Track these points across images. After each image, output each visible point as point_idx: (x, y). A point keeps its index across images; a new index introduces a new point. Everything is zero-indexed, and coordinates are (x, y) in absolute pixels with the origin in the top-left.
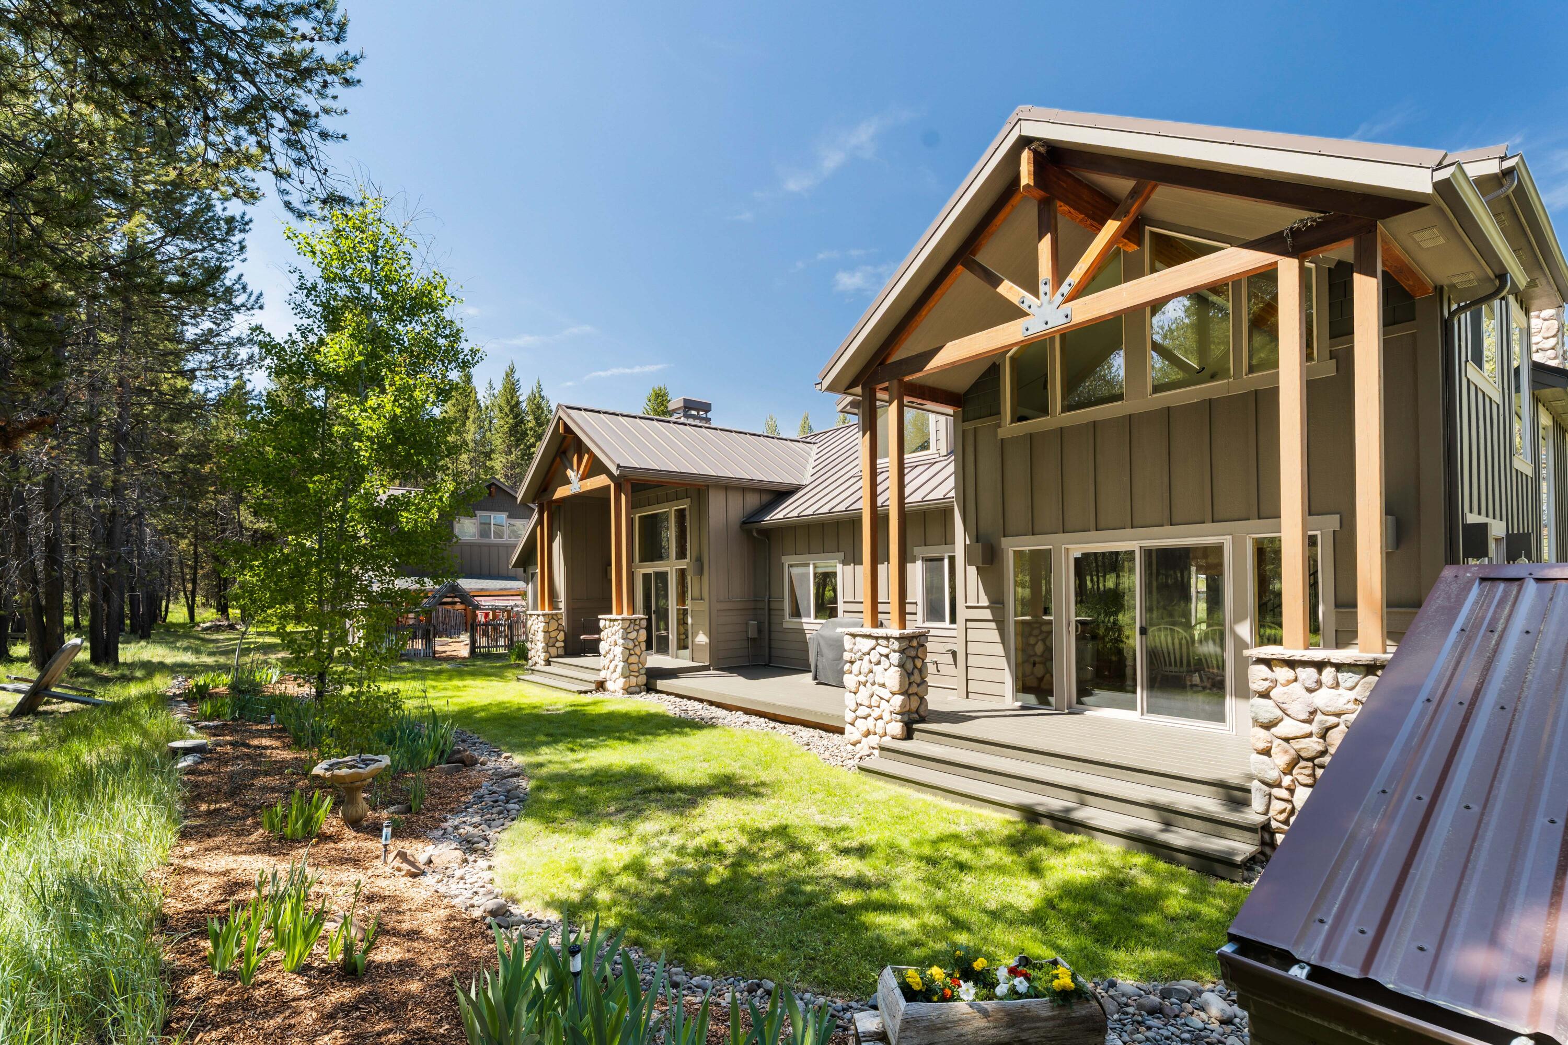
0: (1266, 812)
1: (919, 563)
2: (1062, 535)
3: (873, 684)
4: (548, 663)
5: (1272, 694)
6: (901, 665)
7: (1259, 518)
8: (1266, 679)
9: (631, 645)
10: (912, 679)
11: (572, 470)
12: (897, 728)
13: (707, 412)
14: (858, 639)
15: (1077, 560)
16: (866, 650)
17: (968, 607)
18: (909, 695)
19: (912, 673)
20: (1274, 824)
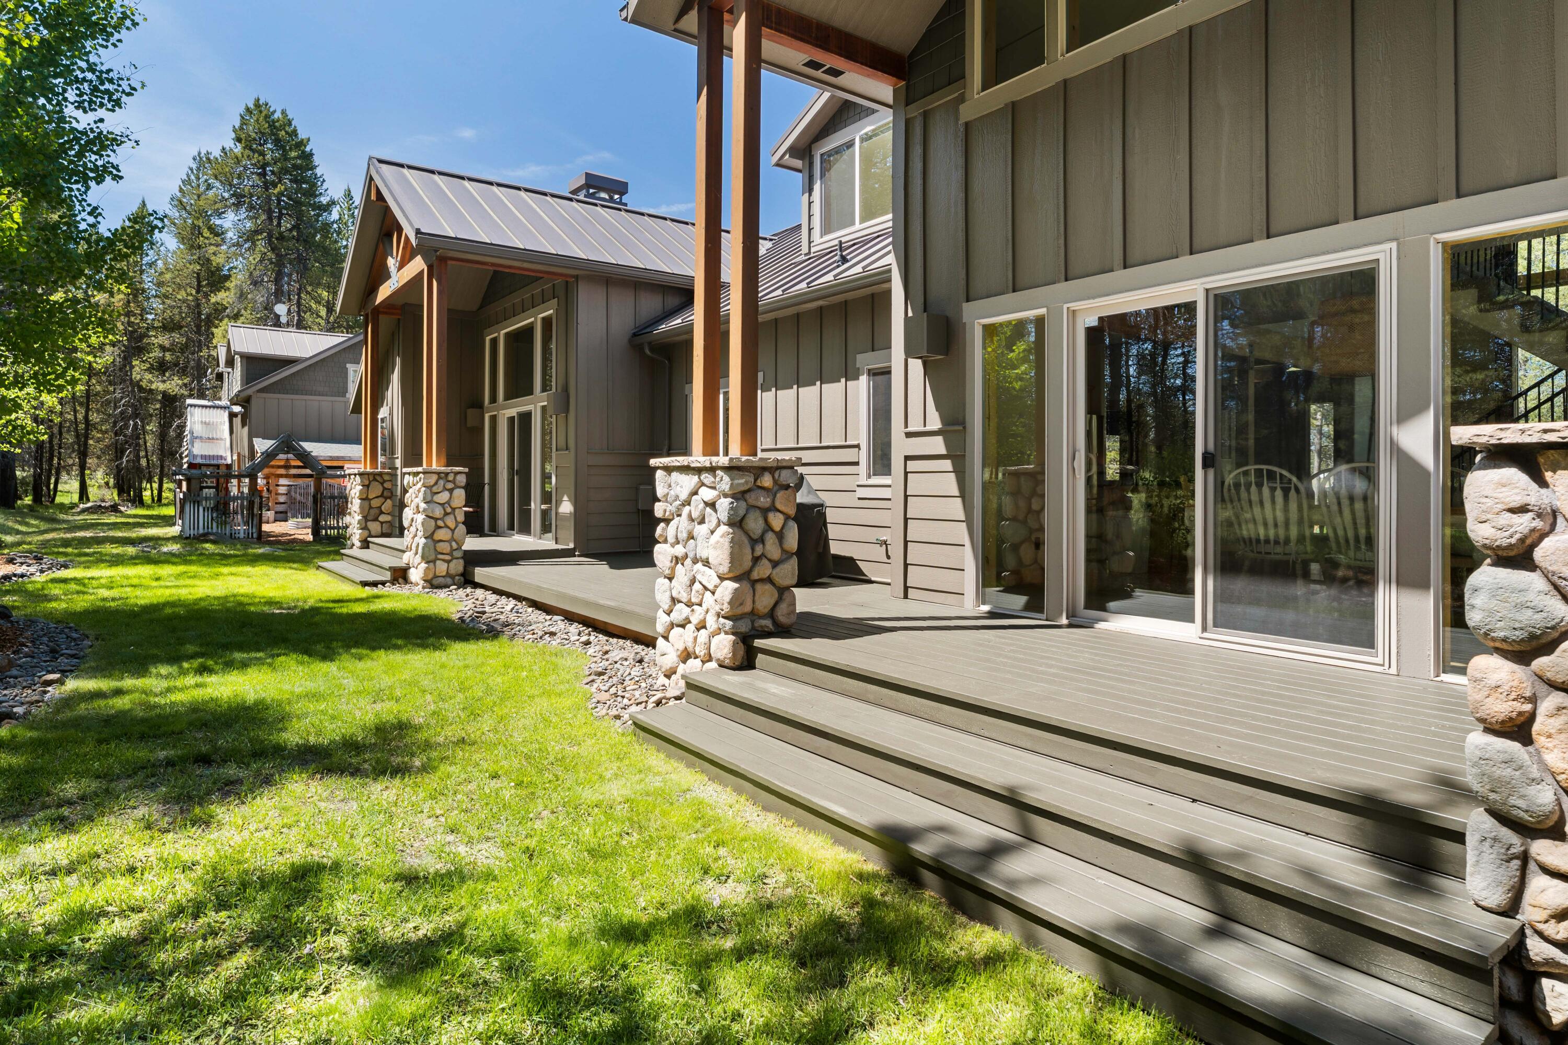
0: (1511, 909)
1: (864, 379)
2: (1063, 286)
3: (695, 561)
4: (365, 544)
5: (1538, 554)
6: (737, 523)
7: (1459, 196)
8: (1522, 509)
9: (438, 512)
10: (759, 550)
11: (392, 256)
12: (723, 645)
13: (622, 194)
14: (675, 475)
15: (1090, 331)
16: (684, 496)
17: (909, 435)
18: (754, 583)
19: (762, 540)
20: (1537, 949)
